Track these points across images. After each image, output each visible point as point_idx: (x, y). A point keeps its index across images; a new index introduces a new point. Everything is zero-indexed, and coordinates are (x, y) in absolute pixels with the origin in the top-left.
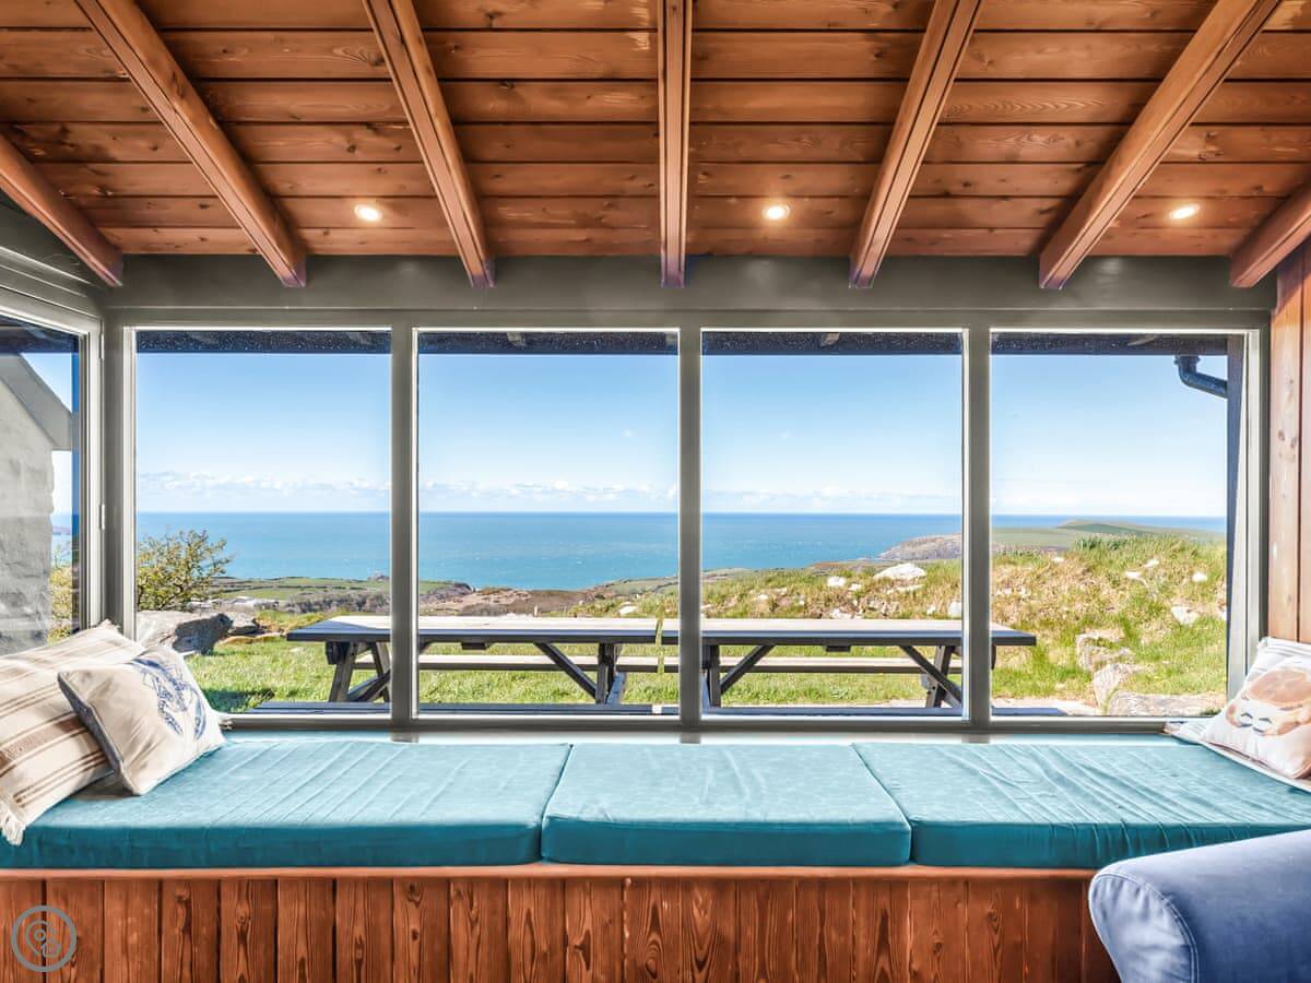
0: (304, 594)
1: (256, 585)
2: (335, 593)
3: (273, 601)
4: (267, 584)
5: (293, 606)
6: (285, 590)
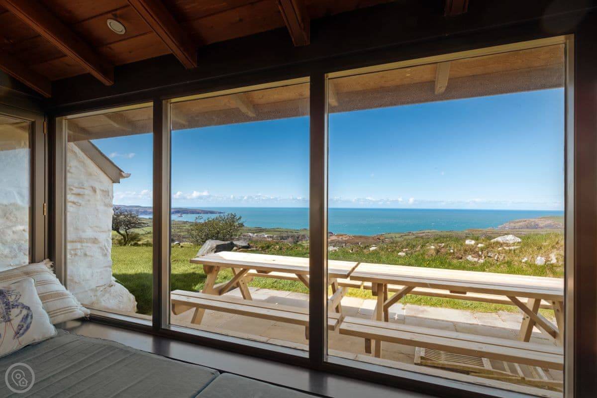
0: (281, 234)
1: (267, 230)
2: (290, 233)
4: (270, 230)
6: (276, 232)
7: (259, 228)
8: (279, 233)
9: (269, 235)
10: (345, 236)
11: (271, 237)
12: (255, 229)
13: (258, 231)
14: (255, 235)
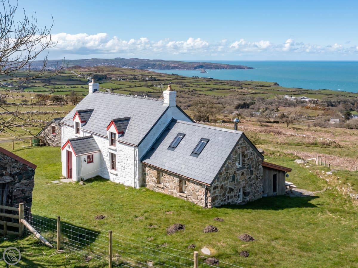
0: (329, 98)
1: (310, 92)
3: (316, 99)
4: (314, 92)
5: (324, 102)
6: (323, 95)
7: (300, 90)
8: (326, 96)
9: (311, 99)
11: (314, 102)
12: (294, 90)
13: (297, 93)
14: (293, 97)
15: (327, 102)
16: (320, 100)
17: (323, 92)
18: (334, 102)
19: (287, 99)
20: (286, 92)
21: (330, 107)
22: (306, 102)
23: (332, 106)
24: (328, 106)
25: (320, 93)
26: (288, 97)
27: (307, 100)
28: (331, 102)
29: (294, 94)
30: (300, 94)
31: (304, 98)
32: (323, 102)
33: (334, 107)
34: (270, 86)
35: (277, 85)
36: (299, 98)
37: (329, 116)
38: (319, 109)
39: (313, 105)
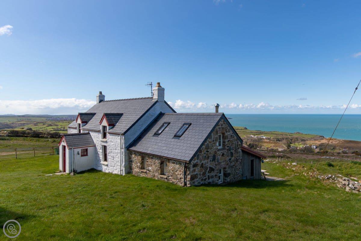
1: (266, 133)
3: (269, 137)
4: (268, 133)
6: (273, 135)
7: (260, 131)
8: (276, 135)
9: (266, 137)
10: (334, 140)
11: (268, 139)
12: (256, 132)
13: (258, 133)
14: (256, 136)
15: (276, 139)
16: (272, 138)
17: (273, 133)
18: (280, 139)
19: (252, 137)
20: (252, 133)
21: (278, 142)
22: (264, 139)
23: (279, 141)
24: (277, 141)
25: (271, 133)
26: (252, 136)
27: (264, 138)
28: (278, 139)
29: (256, 134)
30: (259, 134)
31: (262, 137)
32: (273, 139)
33: (280, 142)
34: (242, 129)
35: (246, 128)
36: (260, 136)
37: (277, 147)
38: (272, 143)
39: (268, 141)
